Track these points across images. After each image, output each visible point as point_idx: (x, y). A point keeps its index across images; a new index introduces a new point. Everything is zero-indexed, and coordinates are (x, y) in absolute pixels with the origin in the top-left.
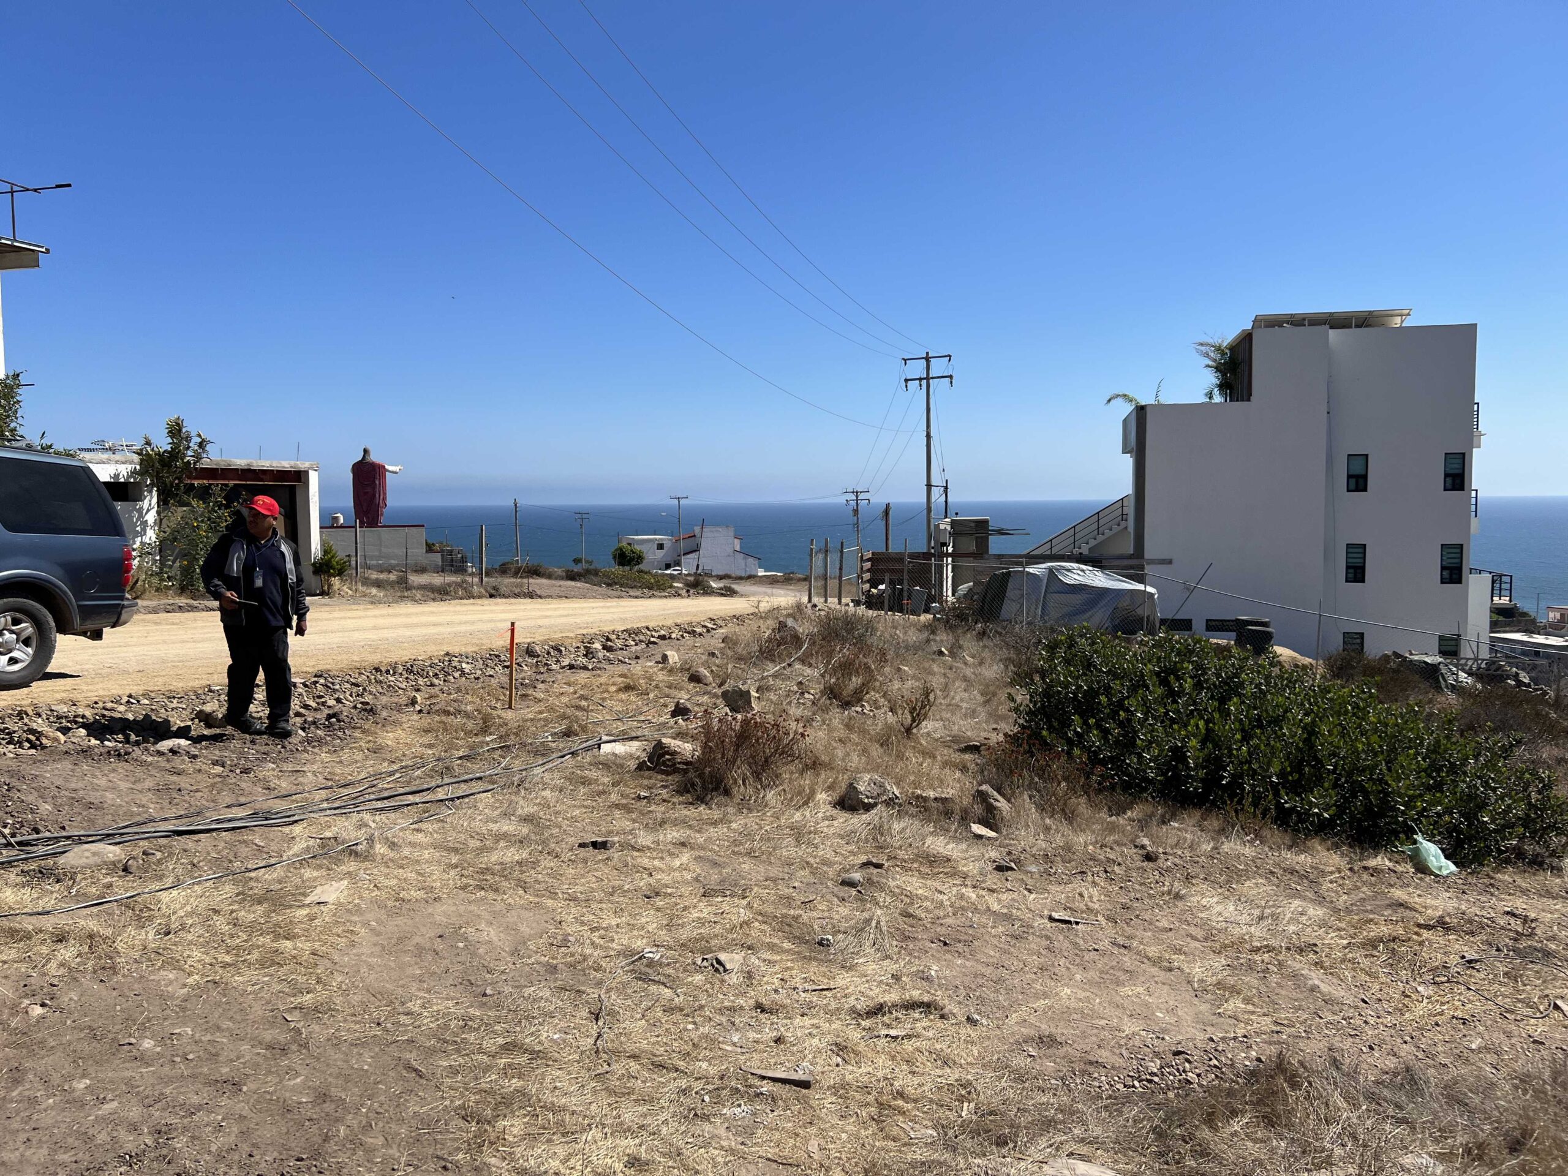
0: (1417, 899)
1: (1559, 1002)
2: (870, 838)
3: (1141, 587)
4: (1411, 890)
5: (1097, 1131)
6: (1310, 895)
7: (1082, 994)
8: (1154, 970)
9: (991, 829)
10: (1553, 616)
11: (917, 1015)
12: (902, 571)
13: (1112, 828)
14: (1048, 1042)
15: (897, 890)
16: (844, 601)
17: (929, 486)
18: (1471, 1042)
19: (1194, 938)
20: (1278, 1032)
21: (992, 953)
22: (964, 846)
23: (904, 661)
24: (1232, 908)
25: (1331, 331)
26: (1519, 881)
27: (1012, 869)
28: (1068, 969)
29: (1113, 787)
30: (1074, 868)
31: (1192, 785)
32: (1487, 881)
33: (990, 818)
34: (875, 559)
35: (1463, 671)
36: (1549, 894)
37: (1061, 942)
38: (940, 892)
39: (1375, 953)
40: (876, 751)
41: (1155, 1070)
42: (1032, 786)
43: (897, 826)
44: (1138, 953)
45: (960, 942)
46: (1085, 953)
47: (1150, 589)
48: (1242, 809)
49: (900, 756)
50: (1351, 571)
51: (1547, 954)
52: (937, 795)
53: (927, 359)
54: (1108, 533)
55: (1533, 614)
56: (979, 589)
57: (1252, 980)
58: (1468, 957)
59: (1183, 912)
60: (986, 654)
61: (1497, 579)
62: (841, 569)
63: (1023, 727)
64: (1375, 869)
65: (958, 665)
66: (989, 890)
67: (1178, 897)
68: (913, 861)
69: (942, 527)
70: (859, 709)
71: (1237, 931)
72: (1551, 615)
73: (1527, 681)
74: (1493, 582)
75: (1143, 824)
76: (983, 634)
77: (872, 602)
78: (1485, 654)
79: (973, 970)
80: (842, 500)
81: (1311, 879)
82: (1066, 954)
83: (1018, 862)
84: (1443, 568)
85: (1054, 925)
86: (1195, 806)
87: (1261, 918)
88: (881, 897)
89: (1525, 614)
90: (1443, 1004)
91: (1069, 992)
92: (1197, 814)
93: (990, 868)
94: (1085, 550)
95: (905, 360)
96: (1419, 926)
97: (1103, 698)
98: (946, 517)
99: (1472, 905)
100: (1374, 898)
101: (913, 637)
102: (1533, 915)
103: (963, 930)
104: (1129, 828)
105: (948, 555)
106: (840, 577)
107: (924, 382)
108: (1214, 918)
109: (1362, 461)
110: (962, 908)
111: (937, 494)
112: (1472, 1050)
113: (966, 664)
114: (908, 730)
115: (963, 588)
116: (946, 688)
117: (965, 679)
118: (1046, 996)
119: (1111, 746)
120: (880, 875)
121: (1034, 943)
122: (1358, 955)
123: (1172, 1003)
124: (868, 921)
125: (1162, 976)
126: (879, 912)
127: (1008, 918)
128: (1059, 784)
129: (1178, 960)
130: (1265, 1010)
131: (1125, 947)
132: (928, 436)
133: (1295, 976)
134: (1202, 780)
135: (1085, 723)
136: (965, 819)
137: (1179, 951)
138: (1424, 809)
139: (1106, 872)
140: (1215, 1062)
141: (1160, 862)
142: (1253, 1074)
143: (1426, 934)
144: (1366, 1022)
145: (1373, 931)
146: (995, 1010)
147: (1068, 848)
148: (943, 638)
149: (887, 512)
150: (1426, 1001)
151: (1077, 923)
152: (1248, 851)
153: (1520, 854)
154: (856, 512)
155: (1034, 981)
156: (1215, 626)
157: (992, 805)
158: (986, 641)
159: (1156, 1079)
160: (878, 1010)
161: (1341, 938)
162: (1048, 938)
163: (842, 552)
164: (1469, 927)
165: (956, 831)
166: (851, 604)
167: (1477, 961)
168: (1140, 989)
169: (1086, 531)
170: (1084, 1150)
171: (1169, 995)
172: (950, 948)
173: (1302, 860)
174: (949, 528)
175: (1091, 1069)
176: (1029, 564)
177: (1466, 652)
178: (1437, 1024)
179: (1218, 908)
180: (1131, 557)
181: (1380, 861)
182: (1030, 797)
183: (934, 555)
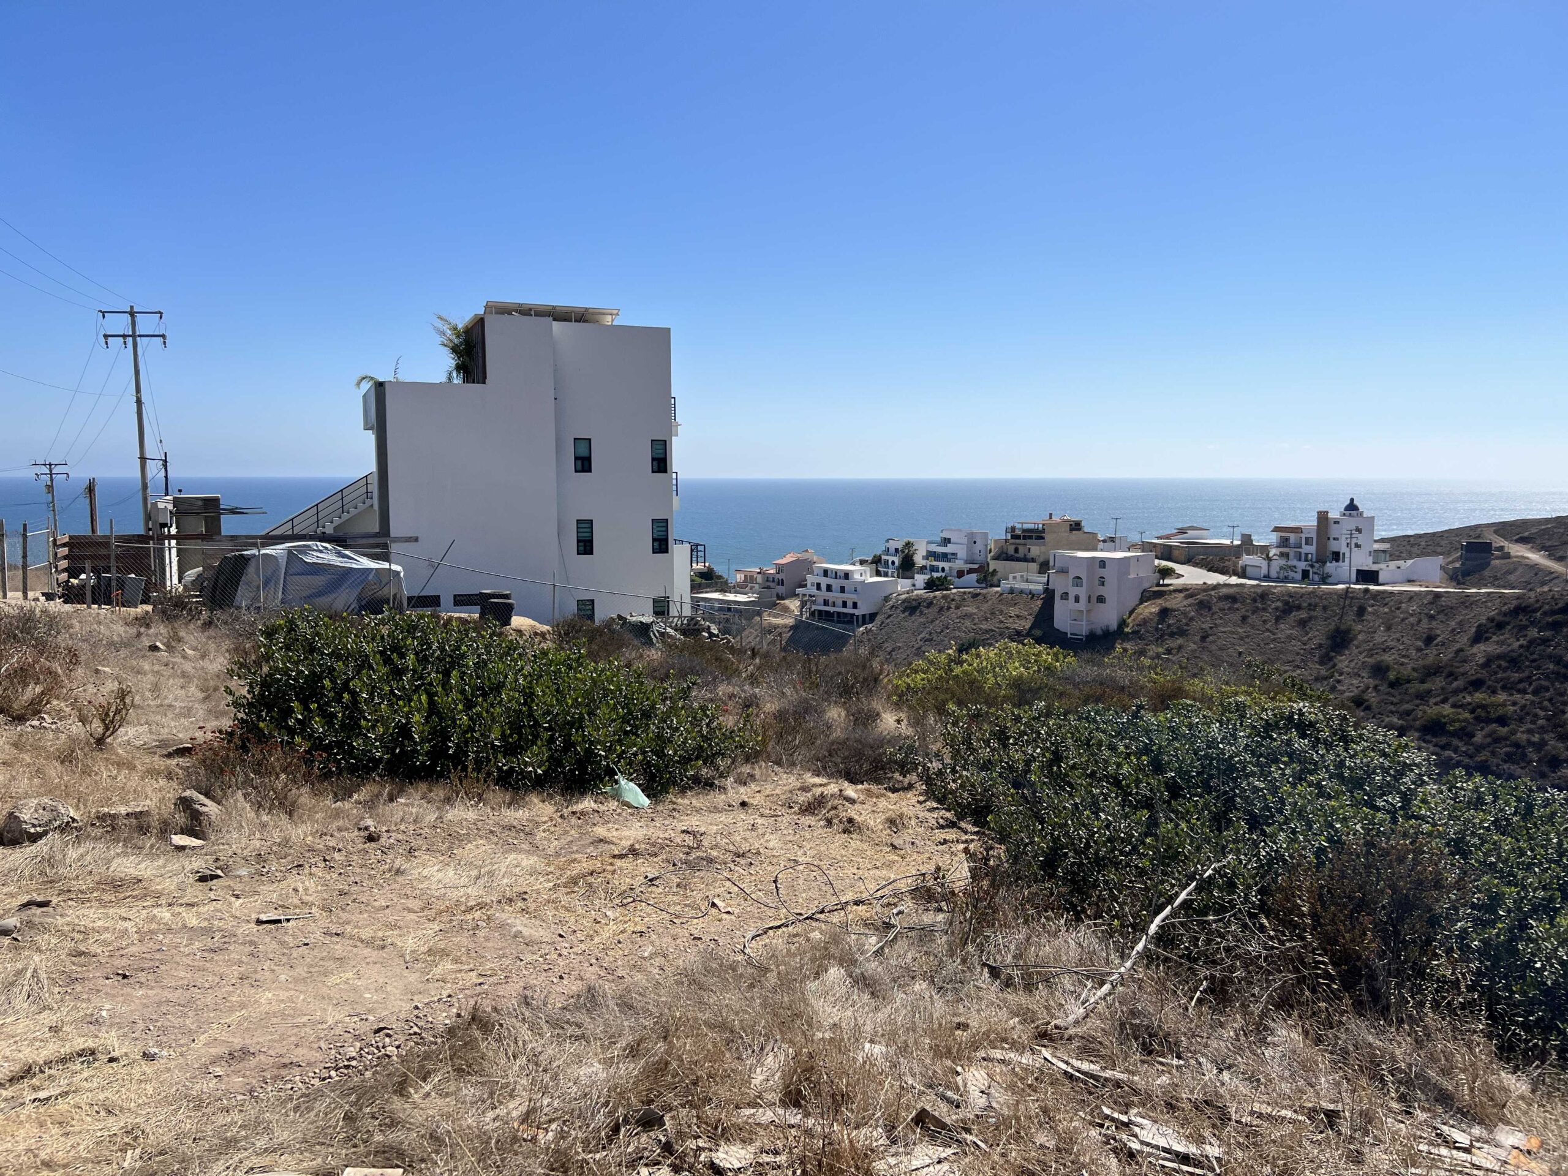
0: (615, 834)
1: (716, 901)
2: (36, 873)
3: (386, 565)
4: (610, 825)
5: (283, 1135)
6: (525, 847)
7: (284, 995)
8: (367, 951)
9: (196, 838)
10: (740, 577)
11: (78, 1067)
12: (108, 557)
13: (337, 814)
14: (237, 1056)
15: (66, 928)
16: (31, 594)
17: (143, 459)
18: (644, 951)
19: (410, 910)
20: (480, 984)
21: (182, 974)
22: (161, 862)
23: (104, 661)
24: (451, 873)
25: (555, 323)
26: (694, 802)
27: (218, 877)
28: (273, 971)
29: (340, 773)
30: (289, 863)
31: (418, 760)
32: (671, 807)
33: (195, 825)
34: (74, 544)
35: (670, 627)
36: (717, 810)
37: (268, 942)
38: (125, 919)
39: (576, 889)
40: (54, 770)
41: (354, 1054)
42: (247, 782)
43: (73, 854)
44: (351, 938)
45: (143, 970)
46: (293, 951)
47: (395, 567)
48: (466, 776)
49: (86, 772)
50: (581, 544)
51: (710, 861)
52: (130, 810)
53: (132, 314)
54: (353, 511)
55: (725, 576)
56: (210, 574)
57: (463, 939)
58: (650, 876)
59: (404, 886)
60: (212, 646)
61: (694, 548)
62: (25, 556)
63: (242, 721)
64: (582, 813)
65: (177, 660)
66: (188, 905)
67: (399, 872)
68: (94, 890)
69: (161, 506)
70: (36, 723)
71: (454, 894)
72: (738, 576)
73: (716, 632)
74: (692, 551)
75: (370, 805)
76: (208, 624)
77: (72, 595)
78: (687, 612)
79: (157, 998)
80: (31, 473)
81: (525, 831)
82: (271, 956)
83: (225, 868)
84: (654, 540)
85: (261, 927)
86: (421, 779)
87: (478, 878)
88: (42, 940)
89: (720, 577)
90: (625, 922)
91: (270, 995)
92: (423, 786)
93: (191, 880)
94: (329, 530)
95: (103, 313)
96: (614, 857)
97: (327, 683)
98: (167, 494)
99: (657, 833)
100: (580, 839)
101: (120, 630)
102: (703, 829)
103: (148, 956)
104: (355, 811)
105: (170, 537)
106: (25, 567)
107: (130, 340)
108: (433, 887)
109: (585, 444)
110: (151, 932)
111: (154, 470)
112: (645, 959)
113: (184, 657)
114: (100, 741)
115: (192, 574)
116: (156, 688)
117: (184, 675)
118: (243, 1006)
119: (336, 731)
120: (46, 914)
121: (236, 952)
122: (561, 892)
123: (381, 980)
124: (20, 973)
125: (375, 955)
126: (37, 958)
127: (208, 931)
128: (277, 778)
129: (392, 936)
130: (472, 966)
131: (338, 935)
132: (139, 402)
133: (502, 926)
134: (427, 753)
135: (307, 708)
136: (165, 829)
137: (394, 926)
138: (623, 752)
139: (325, 860)
140: (416, 1029)
141: (383, 841)
142: (451, 1031)
143: (618, 863)
144: (560, 955)
145: (575, 870)
146: (180, 1036)
147: (286, 843)
148: (159, 631)
149: (91, 489)
150: (612, 923)
151: (288, 920)
152: (471, 815)
153: (697, 780)
154: (50, 488)
155: (230, 993)
156: (461, 601)
157: (197, 811)
158: (212, 632)
159: (354, 1063)
160: (27, 1072)
161: (549, 881)
162: (252, 943)
163: (25, 536)
164: (654, 849)
165: (152, 846)
166: (42, 599)
167: (657, 878)
168: (350, 975)
169: (331, 509)
170: (267, 1160)
171: (379, 973)
172: (131, 980)
173: (517, 815)
174: (170, 507)
175: (284, 1072)
176: (264, 545)
177: (674, 611)
178: (619, 942)
179: (440, 875)
180: (376, 535)
181: (587, 804)
182: (245, 796)
183: (152, 538)
